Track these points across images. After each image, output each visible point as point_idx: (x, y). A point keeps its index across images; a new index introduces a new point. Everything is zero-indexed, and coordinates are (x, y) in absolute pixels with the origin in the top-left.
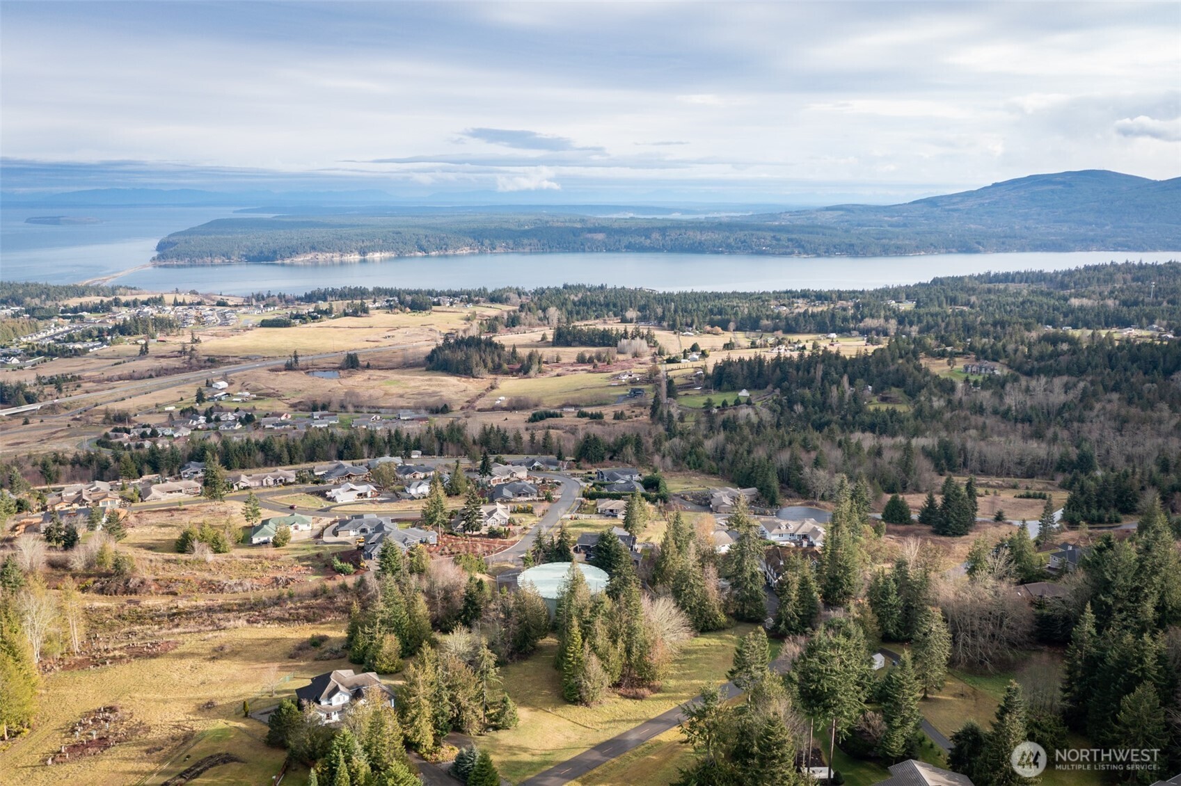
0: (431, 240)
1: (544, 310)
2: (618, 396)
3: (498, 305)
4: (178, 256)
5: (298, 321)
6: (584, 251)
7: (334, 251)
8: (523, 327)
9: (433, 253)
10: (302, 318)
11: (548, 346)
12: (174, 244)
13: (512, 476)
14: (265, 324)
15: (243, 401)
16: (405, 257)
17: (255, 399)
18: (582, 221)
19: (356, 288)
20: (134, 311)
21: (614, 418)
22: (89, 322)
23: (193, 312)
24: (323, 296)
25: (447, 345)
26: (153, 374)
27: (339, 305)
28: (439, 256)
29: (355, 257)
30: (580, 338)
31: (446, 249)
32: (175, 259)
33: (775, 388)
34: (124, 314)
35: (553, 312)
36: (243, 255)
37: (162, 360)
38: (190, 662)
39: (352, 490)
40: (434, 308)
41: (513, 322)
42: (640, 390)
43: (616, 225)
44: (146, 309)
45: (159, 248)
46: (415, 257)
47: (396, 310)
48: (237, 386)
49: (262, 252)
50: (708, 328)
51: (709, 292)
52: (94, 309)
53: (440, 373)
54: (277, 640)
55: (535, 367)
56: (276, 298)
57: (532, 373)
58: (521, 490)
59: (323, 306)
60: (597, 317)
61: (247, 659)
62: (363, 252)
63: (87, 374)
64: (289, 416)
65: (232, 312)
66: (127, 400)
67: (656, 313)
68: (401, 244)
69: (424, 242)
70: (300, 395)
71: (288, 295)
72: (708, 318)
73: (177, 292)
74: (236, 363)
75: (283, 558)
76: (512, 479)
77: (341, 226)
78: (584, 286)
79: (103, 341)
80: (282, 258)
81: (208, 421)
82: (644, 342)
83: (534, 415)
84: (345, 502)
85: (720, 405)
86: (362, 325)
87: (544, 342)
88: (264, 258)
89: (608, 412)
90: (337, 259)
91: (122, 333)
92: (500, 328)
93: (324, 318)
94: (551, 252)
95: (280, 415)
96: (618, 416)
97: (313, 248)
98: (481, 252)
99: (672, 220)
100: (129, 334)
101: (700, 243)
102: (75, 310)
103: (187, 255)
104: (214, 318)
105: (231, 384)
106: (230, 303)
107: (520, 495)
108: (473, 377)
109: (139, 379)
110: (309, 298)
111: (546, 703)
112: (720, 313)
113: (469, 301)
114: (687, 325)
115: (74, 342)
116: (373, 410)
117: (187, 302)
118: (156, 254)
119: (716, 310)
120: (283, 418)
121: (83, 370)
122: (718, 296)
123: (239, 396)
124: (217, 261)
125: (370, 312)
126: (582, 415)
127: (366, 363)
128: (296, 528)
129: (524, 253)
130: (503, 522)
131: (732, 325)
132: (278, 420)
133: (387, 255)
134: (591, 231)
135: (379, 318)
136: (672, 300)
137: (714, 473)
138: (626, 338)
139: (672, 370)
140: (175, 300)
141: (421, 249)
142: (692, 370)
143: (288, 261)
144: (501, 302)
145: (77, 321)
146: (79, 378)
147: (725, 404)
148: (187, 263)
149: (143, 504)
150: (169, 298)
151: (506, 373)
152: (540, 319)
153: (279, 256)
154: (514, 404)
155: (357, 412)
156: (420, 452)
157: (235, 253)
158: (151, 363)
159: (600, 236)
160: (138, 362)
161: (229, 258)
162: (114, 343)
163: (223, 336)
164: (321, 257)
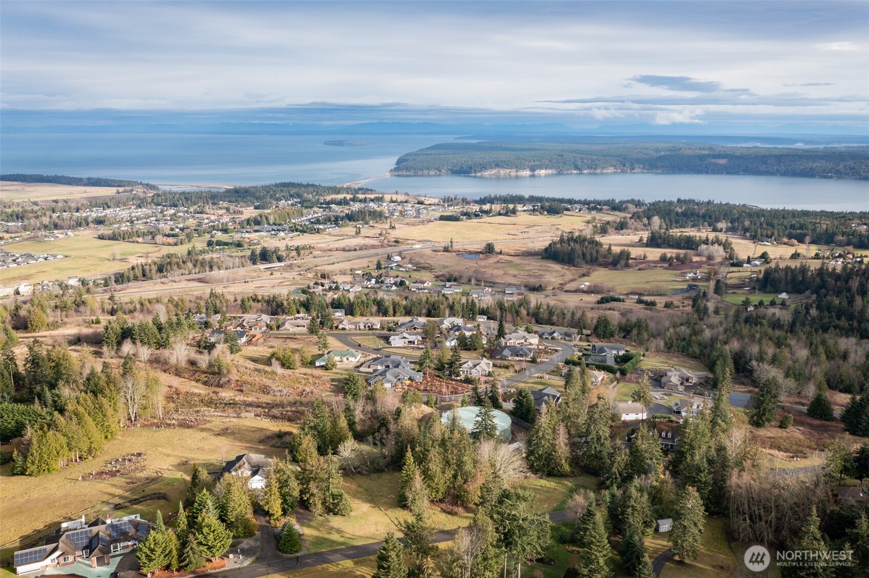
0: (585, 161)
1: (649, 218)
2: (677, 290)
3: (617, 213)
4: (407, 169)
5: (465, 217)
6: (707, 173)
7: (512, 168)
8: (630, 230)
9: (585, 171)
10: (468, 215)
11: (643, 247)
12: (405, 160)
13: (526, 341)
14: (442, 218)
15: (407, 271)
16: (564, 174)
17: (414, 270)
18: (711, 149)
19: (516, 196)
20: (363, 205)
21: (665, 307)
22: (334, 211)
23: (399, 208)
24: (491, 200)
25: (562, 241)
26: (357, 249)
27: (497, 207)
28: (590, 174)
29: (527, 173)
30: (669, 242)
31: (595, 169)
32: (405, 171)
33: (812, 294)
34: (356, 207)
35: (656, 220)
36: (450, 169)
37: (367, 239)
38: (204, 434)
39: (404, 338)
40: (565, 212)
41: (621, 226)
42: (695, 286)
43: (738, 153)
44: (372, 204)
45: (398, 163)
46: (571, 174)
47: (537, 213)
48: (407, 260)
49: (462, 168)
50: (785, 240)
51: (799, 210)
52: (339, 203)
53: (551, 261)
54: (262, 430)
55: (623, 262)
56: (460, 200)
57: (619, 266)
58: (518, 352)
59: (486, 207)
60: (693, 226)
61: (236, 439)
62: (533, 169)
63: (320, 245)
64: (430, 284)
65: (425, 208)
66: (336, 264)
67: (743, 225)
68: (561, 164)
69: (579, 163)
70: (445, 270)
71: (469, 199)
72: (787, 232)
73: (397, 193)
75: (324, 378)
76: (525, 343)
77: (522, 150)
78: (694, 201)
79: (337, 224)
80: (475, 172)
81: (377, 282)
82: (721, 249)
83: (602, 299)
84: (397, 345)
85: (757, 303)
86: (508, 222)
87: (640, 244)
88: (463, 171)
89: (660, 301)
90: (513, 173)
91: (350, 220)
92: (610, 230)
93: (484, 216)
95: (423, 283)
96: (668, 305)
97: (497, 166)
98: (623, 172)
99: (794, 149)
100: (354, 221)
101: (811, 169)
102: (328, 203)
103: (413, 168)
104: (412, 212)
105: (403, 258)
106: (426, 202)
107: (517, 356)
108: (574, 266)
109: (349, 251)
110: (482, 201)
111: (385, 504)
112: (801, 227)
113: (594, 208)
114: (767, 236)
115: (320, 224)
116: (488, 284)
117: (399, 200)
118: (393, 167)
119: (797, 225)
120: (426, 285)
121: (318, 243)
122: (805, 213)
123: (404, 267)
124: (432, 173)
125: (518, 213)
126: (640, 302)
127: (499, 251)
128: (348, 359)
129: (657, 173)
130: (484, 373)
131: (808, 239)
132: (421, 286)
133: (550, 171)
134: (715, 157)
135: (523, 217)
136: (763, 216)
137: (696, 358)
138: (706, 244)
139: (733, 272)
140: (391, 199)
141: (577, 168)
142: (749, 274)
143: (479, 174)
144: (620, 210)
145: (327, 210)
146: (313, 248)
147: (761, 303)
148: (412, 174)
149: (277, 332)
150: (387, 197)
151: (600, 265)
152: (645, 225)
153: (473, 171)
154: (592, 289)
155: (477, 285)
156: (486, 317)
157: (445, 168)
158: (359, 241)
159: (723, 161)
160: (352, 240)
161: (440, 171)
162: (342, 226)
163: (413, 225)
164: (502, 172)
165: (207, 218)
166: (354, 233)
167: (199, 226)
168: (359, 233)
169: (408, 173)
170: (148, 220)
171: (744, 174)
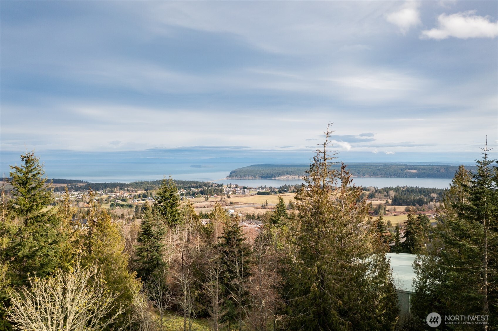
1: (387, 193)
5: (273, 193)
6: (406, 177)
7: (296, 175)
8: (376, 199)
10: (275, 192)
11: (389, 205)
14: (259, 194)
22: (193, 190)
23: (232, 190)
26: (206, 206)
32: (235, 177)
35: (392, 193)
36: (260, 176)
37: (212, 202)
41: (371, 197)
43: (421, 167)
45: (231, 173)
48: (238, 212)
49: (267, 175)
55: (382, 212)
56: (268, 188)
57: (380, 214)
65: (248, 190)
74: (242, 205)
78: (408, 187)
79: (194, 196)
87: (387, 204)
88: (268, 177)
90: (297, 178)
91: (202, 194)
92: (364, 199)
93: (284, 193)
94: (391, 177)
97: (287, 174)
98: (358, 177)
100: (204, 194)
103: (239, 176)
104: (240, 192)
105: (236, 211)
109: (200, 208)
110: (281, 188)
124: (250, 178)
138: (432, 202)
143: (277, 178)
148: (239, 178)
152: (385, 196)
153: (274, 176)
157: (258, 175)
158: (207, 203)
159: (415, 171)
160: (202, 203)
161: (255, 177)
162: (197, 197)
163: (241, 197)
164: (290, 177)
165: (115, 194)
166: (204, 200)
167: (109, 198)
168: (208, 200)
169: (237, 178)
170: (78, 196)
171: (428, 178)
